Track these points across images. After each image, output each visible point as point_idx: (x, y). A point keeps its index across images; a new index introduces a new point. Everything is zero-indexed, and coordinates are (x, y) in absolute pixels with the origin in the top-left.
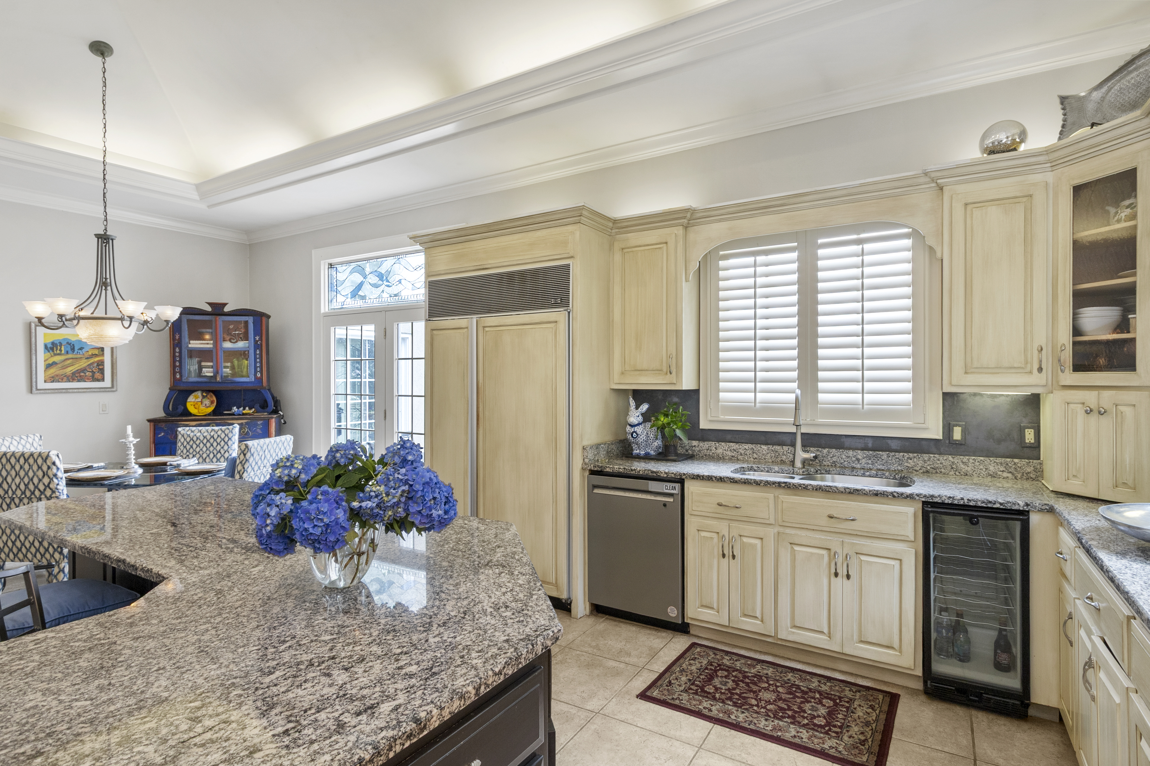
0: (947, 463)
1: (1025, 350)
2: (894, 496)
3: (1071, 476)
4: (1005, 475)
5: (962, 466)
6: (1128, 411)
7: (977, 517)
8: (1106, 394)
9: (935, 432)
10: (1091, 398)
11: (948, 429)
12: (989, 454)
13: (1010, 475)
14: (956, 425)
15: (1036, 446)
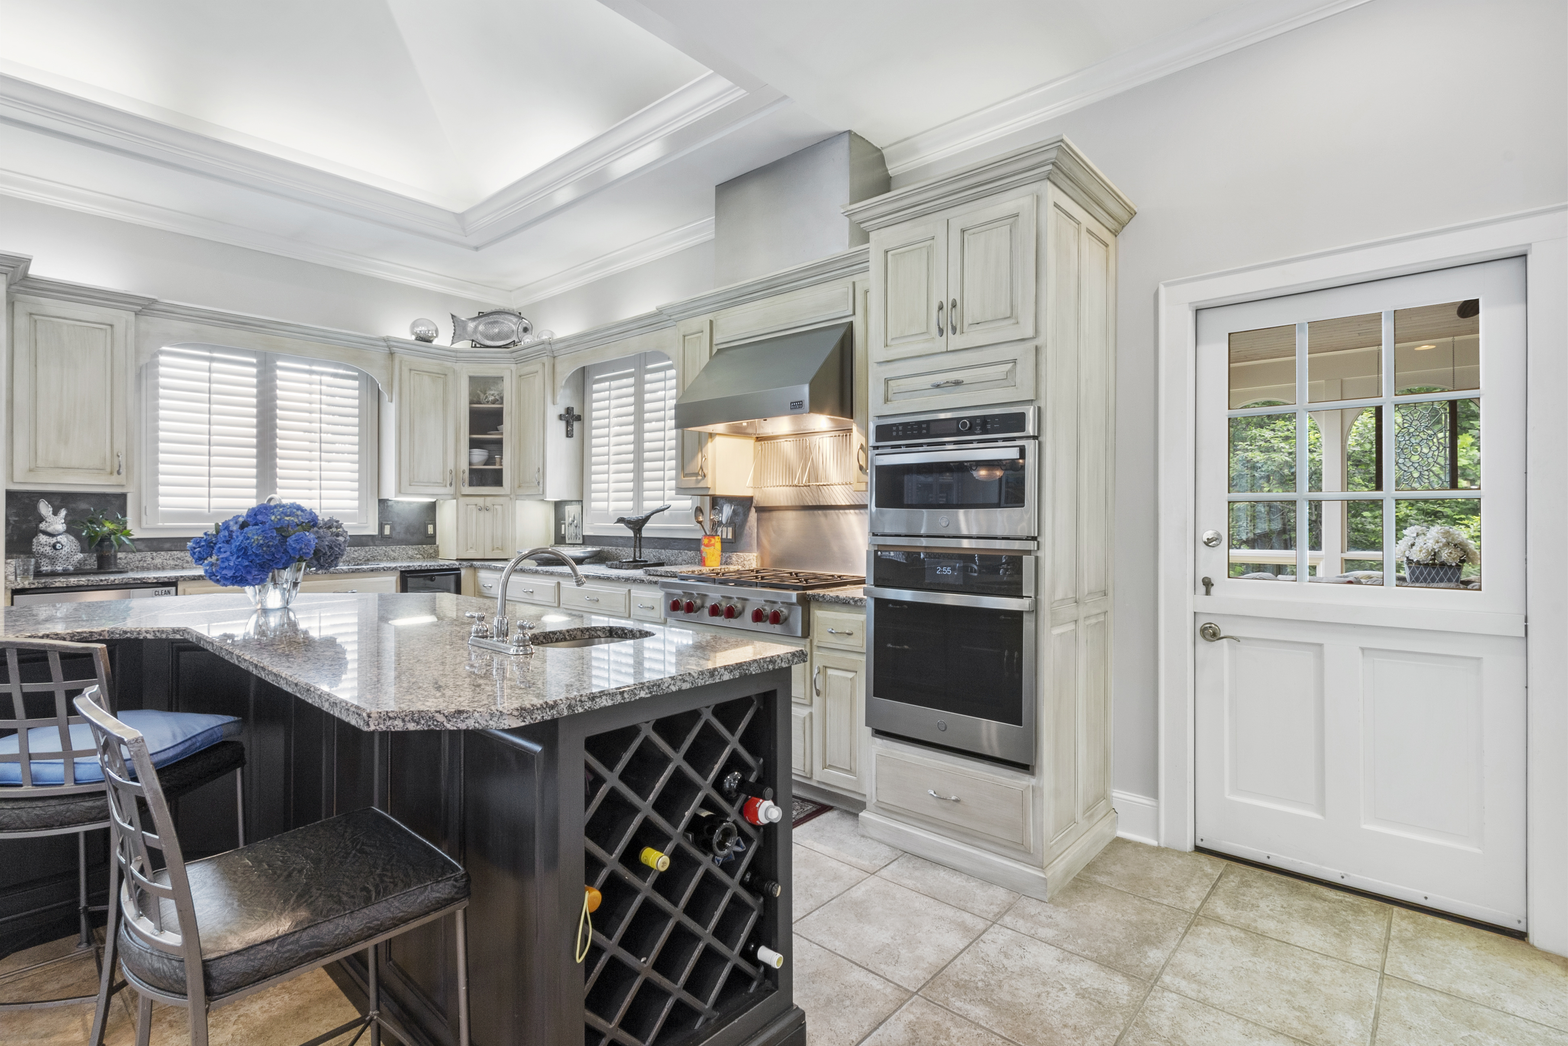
0: (381, 552)
1: (443, 472)
2: (384, 570)
3: (469, 548)
4: (418, 556)
5: (392, 553)
6: (499, 508)
7: (434, 575)
8: (489, 499)
9: (373, 530)
10: (480, 501)
11: (381, 527)
12: (408, 543)
13: (420, 556)
14: (387, 524)
15: (433, 537)
